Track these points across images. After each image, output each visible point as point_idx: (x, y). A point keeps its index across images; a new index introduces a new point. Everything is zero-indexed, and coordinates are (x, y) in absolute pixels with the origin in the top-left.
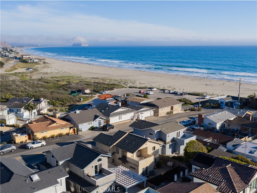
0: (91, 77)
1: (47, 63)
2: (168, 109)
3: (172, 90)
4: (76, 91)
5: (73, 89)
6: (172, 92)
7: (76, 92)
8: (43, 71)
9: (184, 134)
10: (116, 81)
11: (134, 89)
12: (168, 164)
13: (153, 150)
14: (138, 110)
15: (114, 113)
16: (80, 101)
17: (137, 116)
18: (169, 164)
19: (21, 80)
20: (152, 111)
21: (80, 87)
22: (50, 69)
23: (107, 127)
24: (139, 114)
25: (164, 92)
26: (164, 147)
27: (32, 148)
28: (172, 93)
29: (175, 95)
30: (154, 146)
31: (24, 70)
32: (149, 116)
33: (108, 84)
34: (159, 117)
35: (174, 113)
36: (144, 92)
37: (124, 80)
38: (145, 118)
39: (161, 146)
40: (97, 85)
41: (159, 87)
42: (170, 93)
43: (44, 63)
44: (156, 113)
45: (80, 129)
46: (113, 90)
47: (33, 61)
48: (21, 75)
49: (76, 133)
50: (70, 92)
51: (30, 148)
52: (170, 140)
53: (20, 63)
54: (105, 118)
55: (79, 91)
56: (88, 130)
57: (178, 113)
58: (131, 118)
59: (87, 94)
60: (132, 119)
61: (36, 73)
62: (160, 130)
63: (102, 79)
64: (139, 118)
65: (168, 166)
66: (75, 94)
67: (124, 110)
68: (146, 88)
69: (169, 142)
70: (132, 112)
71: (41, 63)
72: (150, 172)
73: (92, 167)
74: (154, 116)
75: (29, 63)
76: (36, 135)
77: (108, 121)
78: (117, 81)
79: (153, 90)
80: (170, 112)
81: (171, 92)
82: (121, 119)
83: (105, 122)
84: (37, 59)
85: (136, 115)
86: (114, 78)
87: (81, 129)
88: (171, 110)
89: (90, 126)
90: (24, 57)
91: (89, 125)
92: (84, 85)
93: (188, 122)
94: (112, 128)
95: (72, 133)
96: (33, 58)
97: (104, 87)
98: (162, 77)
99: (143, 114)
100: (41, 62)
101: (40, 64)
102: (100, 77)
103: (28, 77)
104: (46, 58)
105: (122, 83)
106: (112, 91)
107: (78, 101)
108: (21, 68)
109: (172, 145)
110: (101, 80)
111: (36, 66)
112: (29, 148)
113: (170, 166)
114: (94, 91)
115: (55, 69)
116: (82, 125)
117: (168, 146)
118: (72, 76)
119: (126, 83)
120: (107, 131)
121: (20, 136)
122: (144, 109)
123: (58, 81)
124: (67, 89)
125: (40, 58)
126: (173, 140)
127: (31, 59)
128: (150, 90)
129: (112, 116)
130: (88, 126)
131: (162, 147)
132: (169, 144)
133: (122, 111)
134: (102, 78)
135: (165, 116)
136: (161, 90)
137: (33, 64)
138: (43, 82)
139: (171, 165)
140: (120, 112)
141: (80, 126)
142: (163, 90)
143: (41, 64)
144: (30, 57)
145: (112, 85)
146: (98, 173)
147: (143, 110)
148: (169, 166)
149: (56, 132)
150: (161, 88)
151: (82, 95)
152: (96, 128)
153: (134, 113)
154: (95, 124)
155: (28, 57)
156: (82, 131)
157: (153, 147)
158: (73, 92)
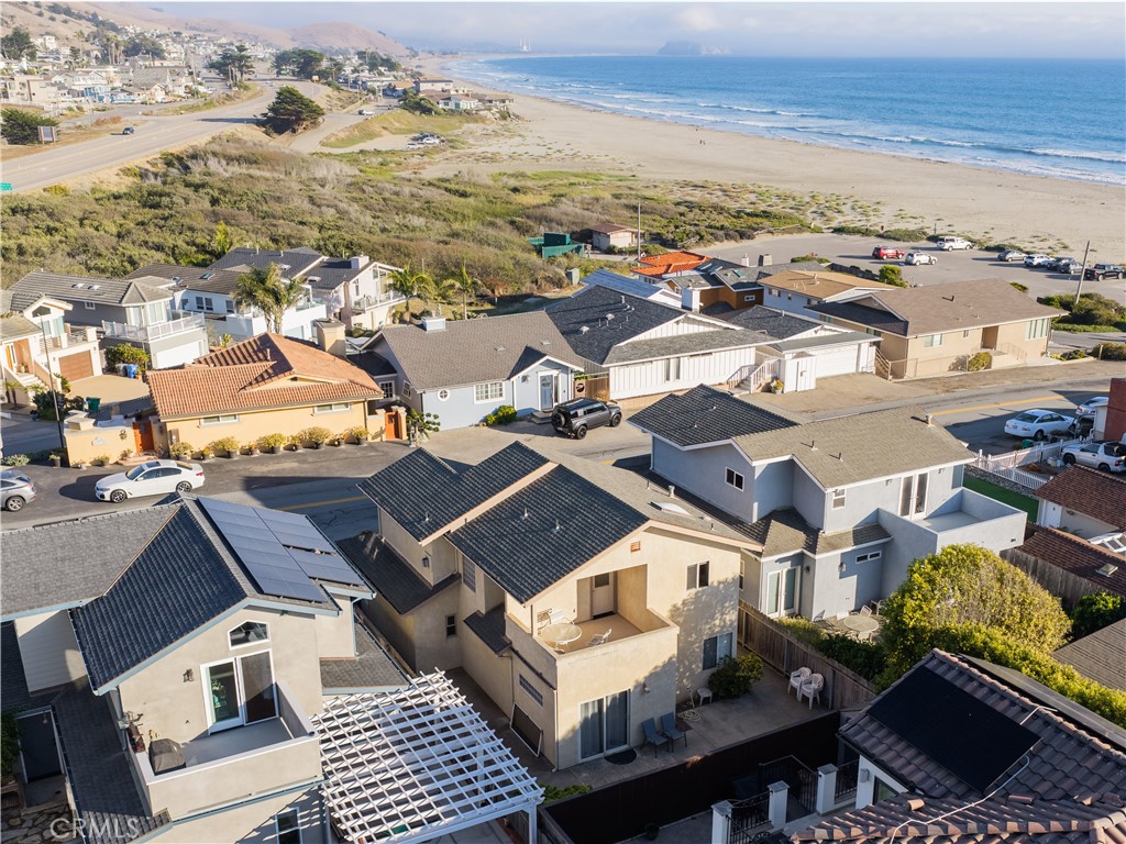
0: (680, 178)
1: (517, 117)
2: (967, 342)
3: (1049, 251)
4: (568, 236)
5: (558, 224)
6: (1040, 261)
7: (568, 240)
8: (479, 150)
9: (961, 495)
10: (786, 198)
11: (858, 237)
12: (794, 682)
13: (691, 585)
14: (781, 337)
15: (639, 342)
16: (566, 281)
17: (773, 365)
18: (802, 678)
19: (349, 180)
20: (865, 345)
21: (592, 219)
22: (517, 140)
23: (576, 415)
24: (788, 356)
25: (1001, 259)
26: (802, 565)
27: (119, 498)
28: (1040, 267)
29: (1050, 277)
30: (704, 562)
31: (401, 142)
32: (847, 375)
33: (739, 212)
34: (905, 378)
35: (999, 363)
36: (897, 254)
37: (829, 199)
38: (817, 380)
39: (781, 561)
40: (682, 214)
41: (988, 236)
42: (1029, 266)
43: (505, 116)
44: (890, 362)
45: (429, 415)
46: (750, 237)
47: (457, 105)
48: (380, 160)
49: (405, 437)
50: (540, 240)
51: (107, 498)
52: (850, 528)
53: (399, 111)
54: (576, 368)
55: (586, 236)
56: (477, 423)
57: (1022, 369)
58: (737, 378)
59: (615, 254)
60: (742, 382)
61: (448, 154)
62: (786, 458)
63: (725, 191)
64: (781, 377)
65: (794, 690)
66: (558, 250)
67: (702, 329)
68: (917, 239)
69: (840, 536)
70: (741, 341)
71: (489, 115)
72: (646, 727)
73: (189, 673)
74: (878, 373)
75: (439, 114)
76: (177, 432)
77: (599, 384)
78: (794, 199)
79: (947, 246)
80: (977, 356)
81: (1036, 261)
82: (678, 377)
83: (580, 391)
84: (475, 96)
85: (769, 362)
86: (784, 188)
87: (436, 417)
88: (984, 347)
89: (489, 406)
90: (423, 87)
91: (486, 401)
92: (620, 212)
93: (1052, 420)
94: (611, 425)
95: (382, 432)
96: (461, 92)
97: (713, 223)
98: (1020, 192)
99: (804, 359)
100: (490, 110)
101: (483, 120)
102: (720, 182)
103: (406, 168)
104: (511, 96)
105: (813, 209)
106: (745, 243)
107: (559, 284)
108: (393, 134)
109: (865, 557)
110: (720, 193)
111: (466, 126)
112: (103, 496)
113: (805, 699)
114: (658, 238)
115: (540, 141)
116: (444, 395)
117: (827, 562)
118: (596, 175)
119: (828, 213)
120: (576, 438)
121: (91, 431)
122: (822, 333)
123: (515, 190)
124: (531, 223)
125: (488, 93)
126: (874, 530)
127: (449, 99)
128: (934, 245)
129: (619, 360)
130: (476, 402)
131: (788, 565)
132: (839, 552)
133: (689, 337)
134: (725, 188)
135: (938, 379)
136: (988, 249)
137: (455, 120)
138: (446, 189)
139: (810, 691)
140: (672, 340)
141: (432, 402)
142: (999, 249)
143: (488, 122)
144: (446, 88)
145: (757, 216)
146: (242, 712)
147: (814, 335)
148: (799, 697)
149: (289, 424)
150: (996, 241)
151: (592, 257)
152: (529, 415)
153: (758, 349)
154: (524, 394)
155: (439, 87)
156: (436, 430)
157: (691, 570)
158: (553, 240)
